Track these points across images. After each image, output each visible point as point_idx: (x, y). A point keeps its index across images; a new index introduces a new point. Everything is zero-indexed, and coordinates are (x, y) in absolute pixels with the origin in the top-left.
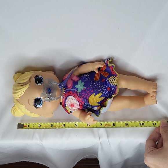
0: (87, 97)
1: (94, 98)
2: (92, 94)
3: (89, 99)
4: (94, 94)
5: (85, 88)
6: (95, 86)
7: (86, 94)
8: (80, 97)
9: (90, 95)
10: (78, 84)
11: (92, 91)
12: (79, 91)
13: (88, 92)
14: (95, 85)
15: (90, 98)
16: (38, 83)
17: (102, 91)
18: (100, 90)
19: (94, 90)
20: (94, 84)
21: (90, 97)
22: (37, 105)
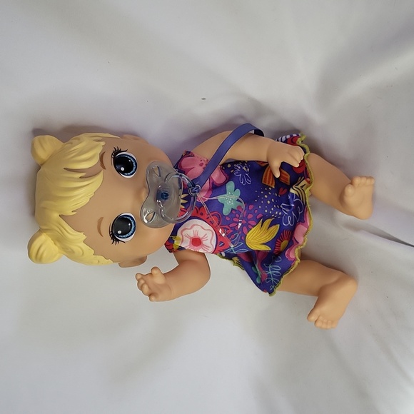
0: (245, 227)
3: (248, 235)
5: (243, 205)
6: (269, 202)
7: (244, 222)
8: (226, 227)
9: (253, 226)
10: (225, 194)
11: (259, 217)
12: (226, 211)
13: (250, 216)
14: (267, 199)
15: (251, 231)
16: (123, 173)
20: (266, 196)
21: (253, 229)
22: (121, 234)
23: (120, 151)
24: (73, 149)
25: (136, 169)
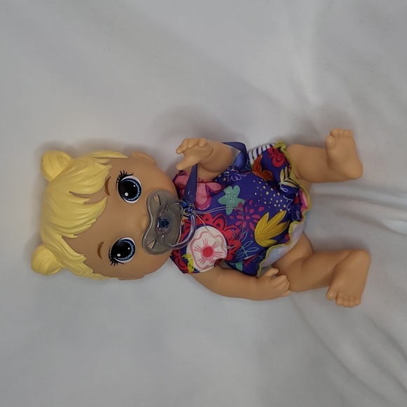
0: (251, 224)
1: (269, 226)
2: (262, 215)
3: (256, 230)
4: (268, 214)
5: (243, 201)
6: (267, 193)
7: (248, 218)
8: (233, 226)
9: (259, 220)
10: (225, 194)
11: (260, 210)
12: (229, 211)
13: (252, 211)
14: (266, 190)
15: (258, 226)
16: (127, 198)
17: (285, 206)
18: (280, 202)
19: (264, 205)
20: (264, 188)
21: (259, 223)
22: (120, 257)
23: (126, 175)
24: (79, 173)
25: (139, 195)
